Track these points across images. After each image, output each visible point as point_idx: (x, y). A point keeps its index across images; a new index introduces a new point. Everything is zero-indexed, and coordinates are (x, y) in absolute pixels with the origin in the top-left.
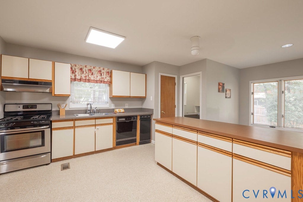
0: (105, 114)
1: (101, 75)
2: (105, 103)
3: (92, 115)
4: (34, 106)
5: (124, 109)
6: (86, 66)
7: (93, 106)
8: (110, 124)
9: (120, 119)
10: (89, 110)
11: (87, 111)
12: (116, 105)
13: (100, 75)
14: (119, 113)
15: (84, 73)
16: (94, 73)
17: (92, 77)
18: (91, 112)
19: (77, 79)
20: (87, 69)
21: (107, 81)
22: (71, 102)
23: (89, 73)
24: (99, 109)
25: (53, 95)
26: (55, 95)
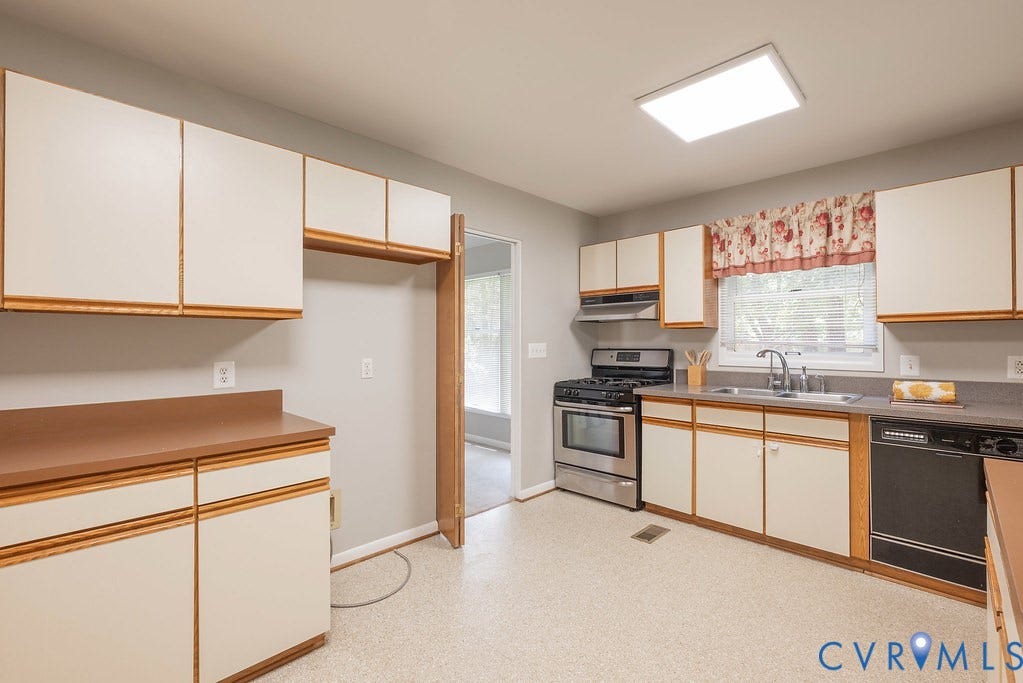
0: (846, 399)
1: (829, 233)
2: (861, 350)
3: (786, 396)
4: (634, 355)
5: (955, 382)
6: (763, 216)
7: (791, 362)
8: (834, 444)
9: (890, 434)
10: (776, 377)
11: (771, 378)
12: (925, 364)
13: (824, 230)
14: (916, 401)
15: (758, 241)
16: (796, 232)
17: (786, 247)
18: (787, 383)
19: (735, 267)
20: (766, 223)
21: (860, 250)
22: (723, 345)
23: (775, 236)
24: (823, 374)
25: (662, 325)
26: (666, 324)
